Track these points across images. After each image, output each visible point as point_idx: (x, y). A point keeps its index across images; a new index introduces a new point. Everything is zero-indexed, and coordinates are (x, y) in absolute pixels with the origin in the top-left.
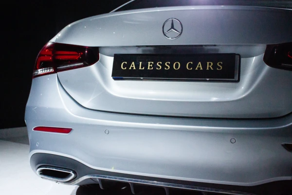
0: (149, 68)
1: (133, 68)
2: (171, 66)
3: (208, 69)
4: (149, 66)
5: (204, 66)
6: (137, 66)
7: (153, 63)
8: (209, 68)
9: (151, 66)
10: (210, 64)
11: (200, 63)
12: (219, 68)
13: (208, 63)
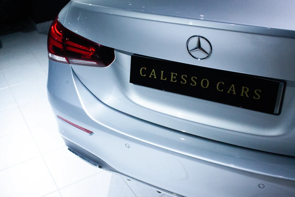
0: (172, 80)
1: (154, 76)
2: (198, 82)
3: (242, 95)
4: (172, 77)
5: (238, 90)
6: (158, 75)
7: (176, 74)
8: (244, 94)
9: (175, 77)
10: (245, 90)
11: (233, 85)
12: (257, 97)
13: (243, 88)
